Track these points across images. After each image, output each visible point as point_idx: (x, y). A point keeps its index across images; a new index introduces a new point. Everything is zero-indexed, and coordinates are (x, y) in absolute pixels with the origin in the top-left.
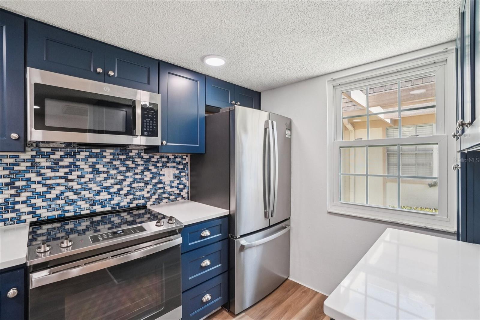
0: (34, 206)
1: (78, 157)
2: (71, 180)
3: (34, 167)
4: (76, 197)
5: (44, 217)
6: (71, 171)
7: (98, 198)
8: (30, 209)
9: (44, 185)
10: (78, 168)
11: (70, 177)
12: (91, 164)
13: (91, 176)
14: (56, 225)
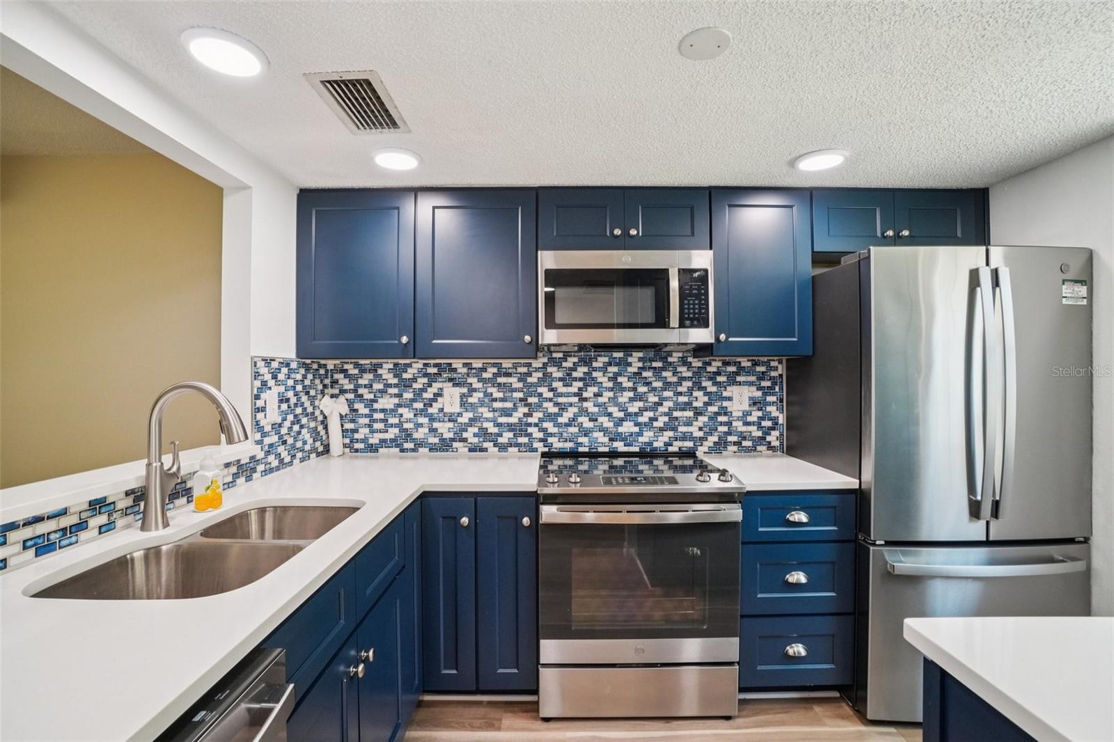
0: (544, 430)
1: (595, 364)
2: (586, 400)
3: (546, 379)
4: (591, 425)
5: (556, 449)
6: (586, 385)
7: (620, 429)
8: (541, 435)
9: (556, 404)
10: (594, 382)
11: (585, 395)
12: (611, 375)
13: (611, 394)
14: (569, 462)
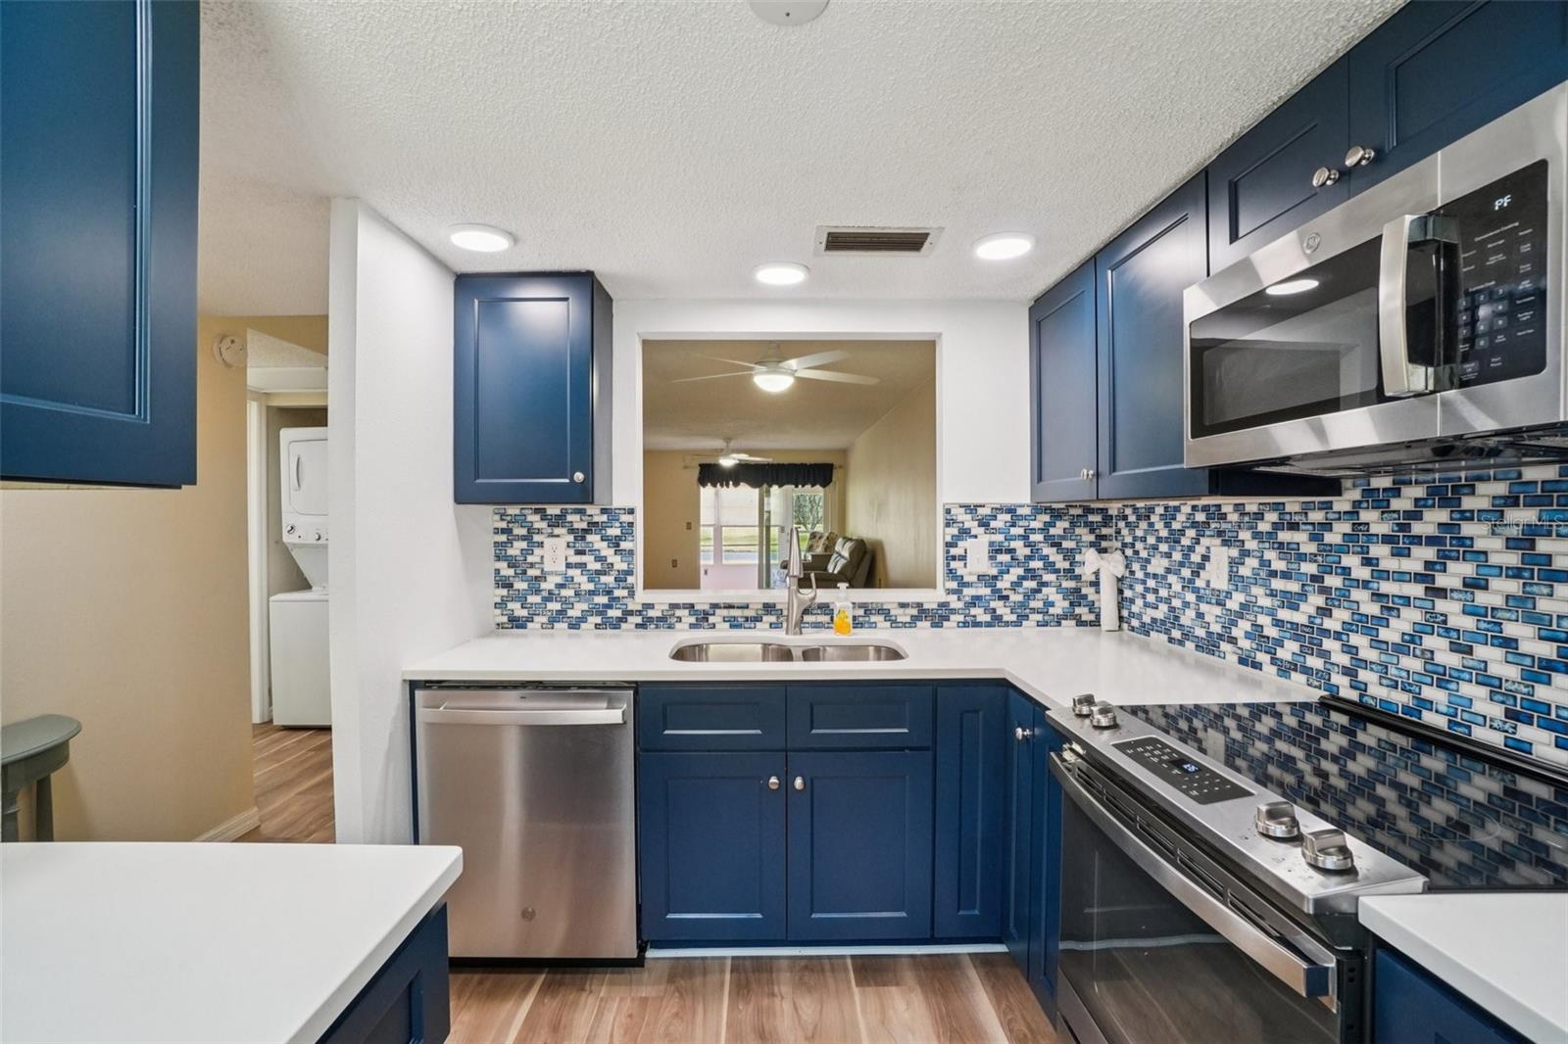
1: (1468, 503)
2: (1442, 593)
3: (1358, 537)
4: (1453, 660)
6: (1444, 557)
9: (1377, 596)
10: (1465, 548)
11: (1441, 581)
12: (1514, 532)
13: (1514, 587)
